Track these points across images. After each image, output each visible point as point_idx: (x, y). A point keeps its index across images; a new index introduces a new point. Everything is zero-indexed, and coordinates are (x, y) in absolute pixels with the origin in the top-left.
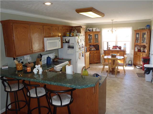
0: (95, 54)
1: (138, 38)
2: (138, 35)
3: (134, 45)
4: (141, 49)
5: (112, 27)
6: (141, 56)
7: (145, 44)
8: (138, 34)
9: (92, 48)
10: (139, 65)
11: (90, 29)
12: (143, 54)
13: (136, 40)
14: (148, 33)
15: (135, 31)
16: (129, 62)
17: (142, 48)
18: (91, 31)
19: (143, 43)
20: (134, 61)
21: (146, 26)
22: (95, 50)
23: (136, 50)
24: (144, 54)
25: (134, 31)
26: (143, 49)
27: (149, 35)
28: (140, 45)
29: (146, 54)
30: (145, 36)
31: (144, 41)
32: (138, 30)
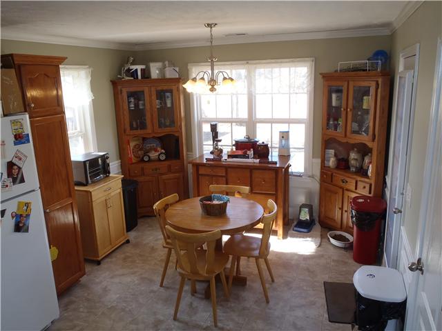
0: (164, 177)
1: (338, 108)
2: (339, 94)
3: (323, 138)
4: (349, 155)
5: (211, 58)
6: (348, 190)
7: (364, 138)
8: (339, 91)
9: (149, 151)
10: (339, 226)
11: (134, 67)
12: (359, 183)
13: (328, 120)
14: (379, 90)
15: (324, 77)
16: (302, 213)
17: (353, 155)
18: (137, 78)
19: (357, 132)
20: (323, 210)
21: (370, 55)
22: (163, 157)
23: (332, 162)
24: (360, 185)
25: (321, 76)
26: (356, 160)
27: (383, 98)
28: (344, 140)
29: (371, 185)
30: (368, 102)
31: (360, 126)
32: (336, 71)
